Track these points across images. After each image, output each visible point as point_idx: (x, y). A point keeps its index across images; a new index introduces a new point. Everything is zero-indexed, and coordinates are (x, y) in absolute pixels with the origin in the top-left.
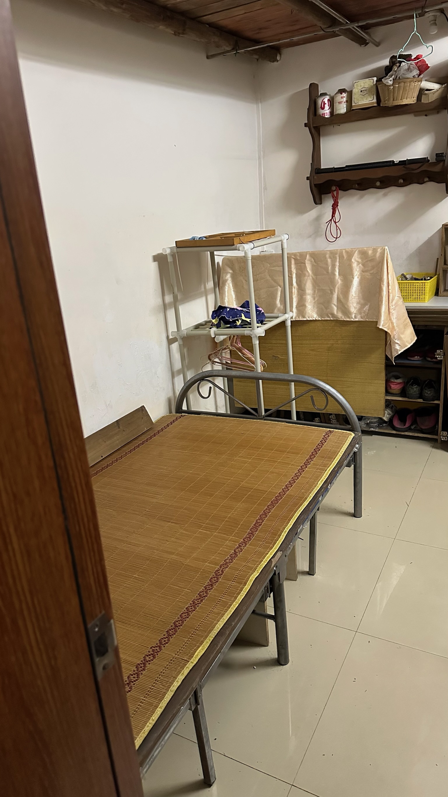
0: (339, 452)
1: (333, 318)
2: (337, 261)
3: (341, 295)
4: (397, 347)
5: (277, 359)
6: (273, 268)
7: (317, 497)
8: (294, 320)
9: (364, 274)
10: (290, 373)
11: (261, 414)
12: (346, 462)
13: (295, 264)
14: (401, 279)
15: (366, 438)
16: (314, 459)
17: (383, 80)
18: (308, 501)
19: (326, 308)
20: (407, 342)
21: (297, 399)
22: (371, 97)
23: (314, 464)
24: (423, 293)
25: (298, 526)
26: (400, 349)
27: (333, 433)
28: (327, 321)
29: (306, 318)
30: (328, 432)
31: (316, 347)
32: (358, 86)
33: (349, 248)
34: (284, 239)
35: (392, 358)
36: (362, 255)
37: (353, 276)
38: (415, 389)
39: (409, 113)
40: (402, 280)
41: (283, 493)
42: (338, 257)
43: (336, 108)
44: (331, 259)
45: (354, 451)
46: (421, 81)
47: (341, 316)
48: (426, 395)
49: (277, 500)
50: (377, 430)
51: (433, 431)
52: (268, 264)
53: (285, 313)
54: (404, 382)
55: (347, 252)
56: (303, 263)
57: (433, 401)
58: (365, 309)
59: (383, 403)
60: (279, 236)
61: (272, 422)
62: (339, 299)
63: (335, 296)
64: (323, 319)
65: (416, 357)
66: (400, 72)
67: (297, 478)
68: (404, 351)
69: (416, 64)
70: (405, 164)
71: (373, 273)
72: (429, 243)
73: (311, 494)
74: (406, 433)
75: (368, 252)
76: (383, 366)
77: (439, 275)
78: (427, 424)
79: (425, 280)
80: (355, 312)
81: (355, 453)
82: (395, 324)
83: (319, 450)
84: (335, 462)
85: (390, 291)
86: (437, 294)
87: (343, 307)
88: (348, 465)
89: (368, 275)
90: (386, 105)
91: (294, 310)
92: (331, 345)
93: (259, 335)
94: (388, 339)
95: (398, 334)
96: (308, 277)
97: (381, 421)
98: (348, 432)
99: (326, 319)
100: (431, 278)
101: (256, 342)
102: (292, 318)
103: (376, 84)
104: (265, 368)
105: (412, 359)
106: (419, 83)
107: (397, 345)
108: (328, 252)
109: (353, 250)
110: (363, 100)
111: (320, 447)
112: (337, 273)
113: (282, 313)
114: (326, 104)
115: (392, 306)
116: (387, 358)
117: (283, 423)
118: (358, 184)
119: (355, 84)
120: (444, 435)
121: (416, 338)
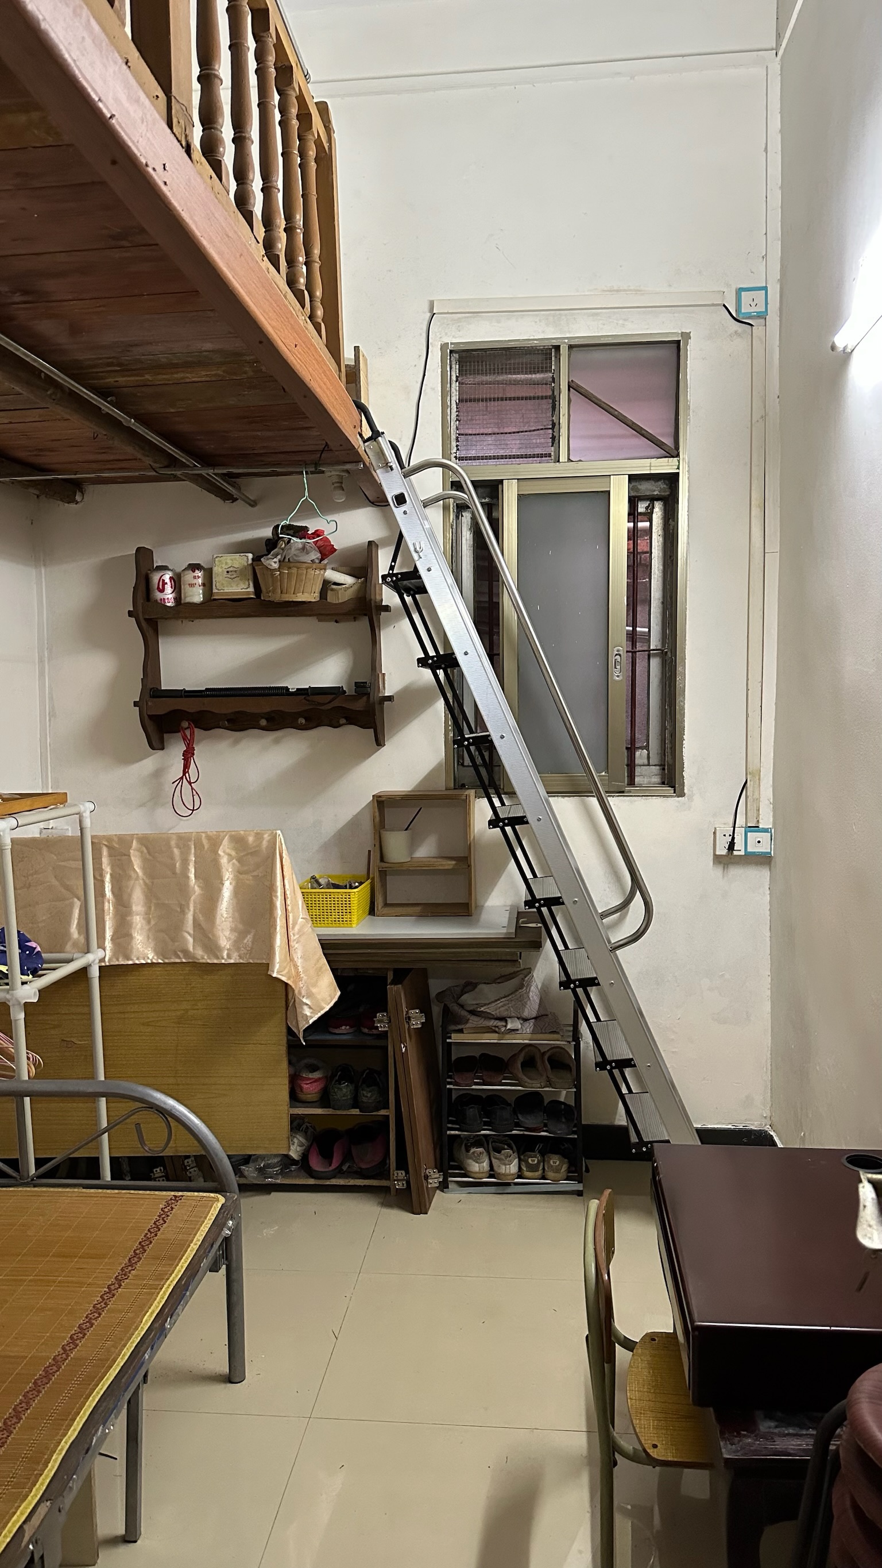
0: (191, 1242)
1: (185, 959)
2: (190, 852)
3: (200, 916)
4: (307, 1012)
5: (70, 1046)
6: (63, 864)
7: (139, 1352)
8: (107, 964)
9: (241, 876)
10: (97, 1078)
11: (25, 1174)
12: (205, 1263)
13: (110, 855)
14: (311, 885)
15: (252, 1204)
16: (138, 1265)
17: (262, 559)
18: (118, 1365)
19: (173, 940)
20: (323, 1000)
21: (111, 1131)
22: (244, 584)
23: (137, 1276)
24: (348, 911)
25: (91, 1432)
26: (312, 1015)
27: (183, 1201)
28: (175, 965)
29: (132, 960)
30: (171, 1199)
31: (153, 1017)
32: (222, 564)
33: (212, 831)
34: (85, 812)
35: (299, 1031)
36: (236, 843)
37: (222, 880)
38: (344, 1090)
39: (310, 616)
40: (312, 888)
41: (64, 1355)
42: (193, 847)
43: (185, 594)
44: (180, 849)
45: (224, 1235)
46: (325, 569)
47: (202, 956)
48: (365, 1099)
49: (47, 1375)
50: (279, 1181)
51: (381, 1171)
52: (53, 856)
53: (86, 951)
54: (326, 1077)
55: (209, 838)
56: (125, 855)
57: (378, 1110)
58: (245, 941)
59: (285, 1123)
60: (75, 805)
61: (52, 1189)
62: (196, 924)
63: (190, 917)
64: (167, 961)
65: (343, 1027)
66: (289, 551)
67: (97, 1315)
68: (320, 1018)
69: (316, 543)
70: (307, 694)
71: (258, 876)
72: (354, 823)
73: (125, 1349)
74: (334, 1182)
75: (248, 841)
76: (283, 1049)
77: (373, 879)
78: (368, 1158)
79: (351, 887)
80: (228, 947)
81: (227, 1240)
82: (300, 969)
83: (151, 1242)
84: (182, 1267)
85: (289, 908)
86: (372, 912)
87: (205, 936)
88: (214, 1268)
89: (248, 879)
90: (270, 599)
91: (108, 944)
92: (183, 1012)
93: (24, 999)
94: (290, 997)
95: (307, 987)
96: (137, 882)
97: (287, 1161)
98: (212, 1195)
99: (172, 961)
100: (361, 883)
101: (19, 1017)
102: (102, 960)
103: (252, 564)
104: (38, 1070)
105: (337, 1031)
106: (322, 572)
107: (305, 1007)
108: (174, 837)
109: (221, 834)
110: (232, 587)
111: (153, 1234)
112: (192, 876)
113: (81, 952)
114: (166, 583)
115: (294, 935)
116: (290, 1032)
117: (76, 1190)
118: (228, 721)
119: (216, 559)
120: (399, 1178)
121: (339, 993)
